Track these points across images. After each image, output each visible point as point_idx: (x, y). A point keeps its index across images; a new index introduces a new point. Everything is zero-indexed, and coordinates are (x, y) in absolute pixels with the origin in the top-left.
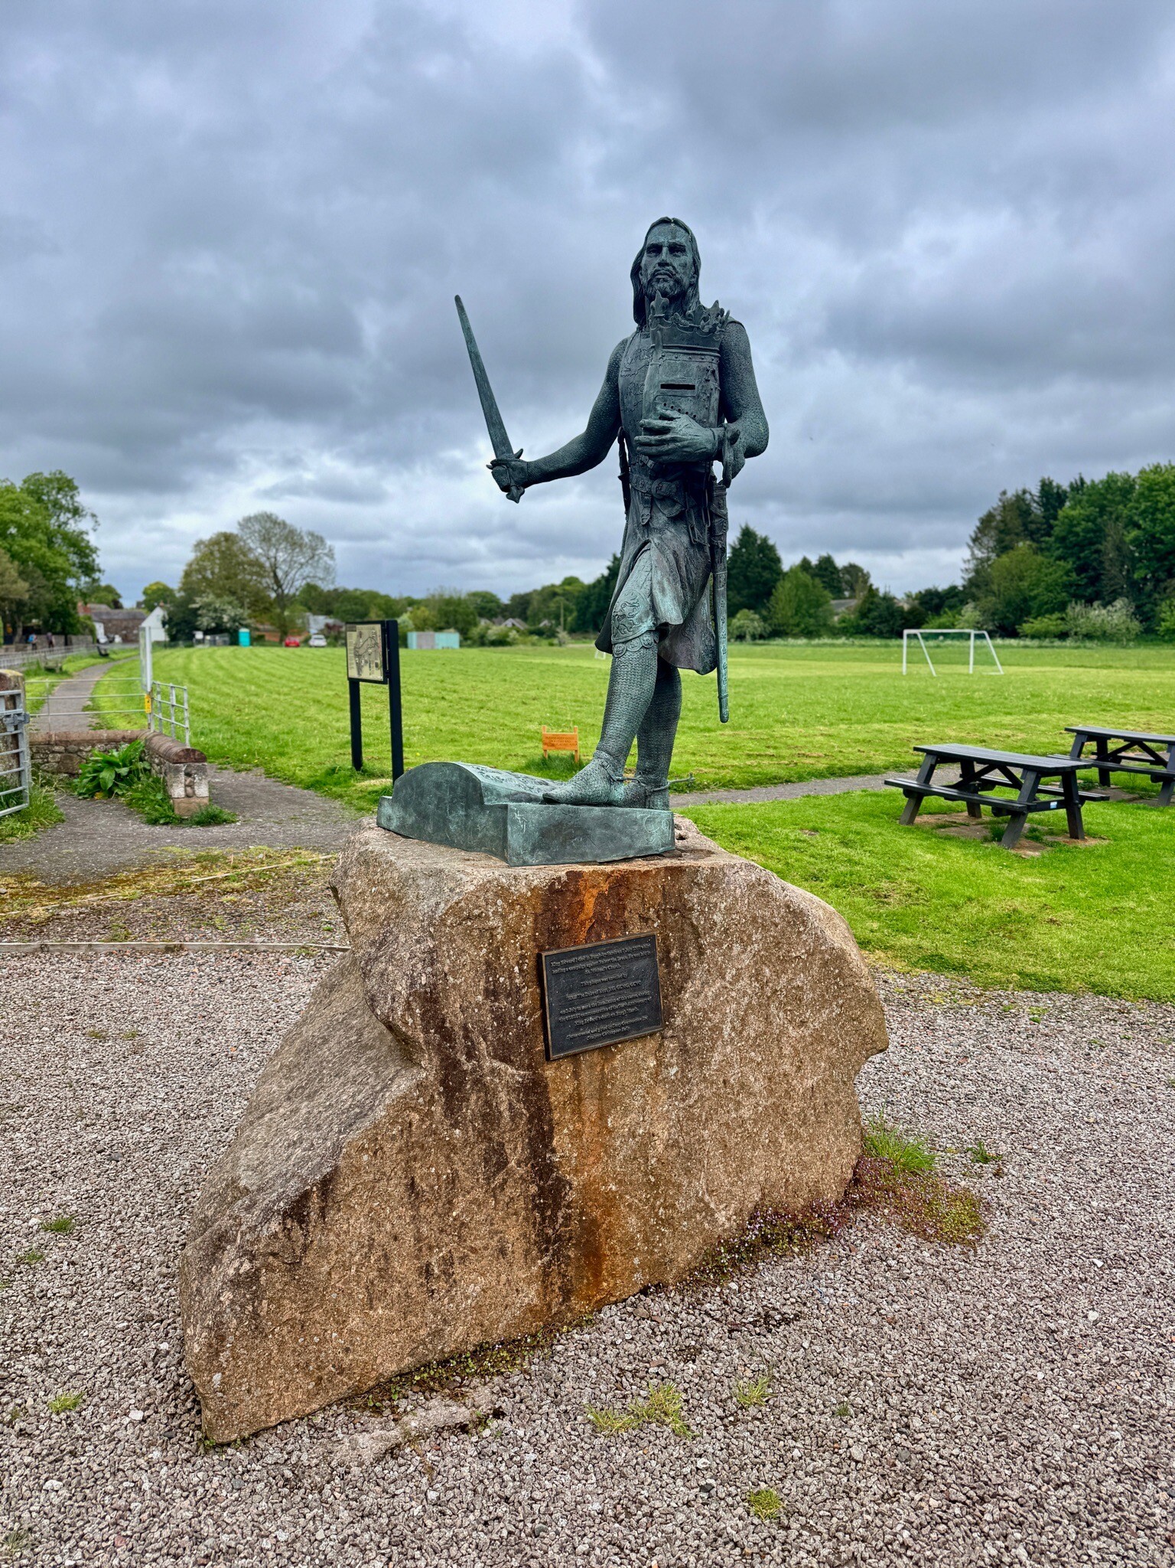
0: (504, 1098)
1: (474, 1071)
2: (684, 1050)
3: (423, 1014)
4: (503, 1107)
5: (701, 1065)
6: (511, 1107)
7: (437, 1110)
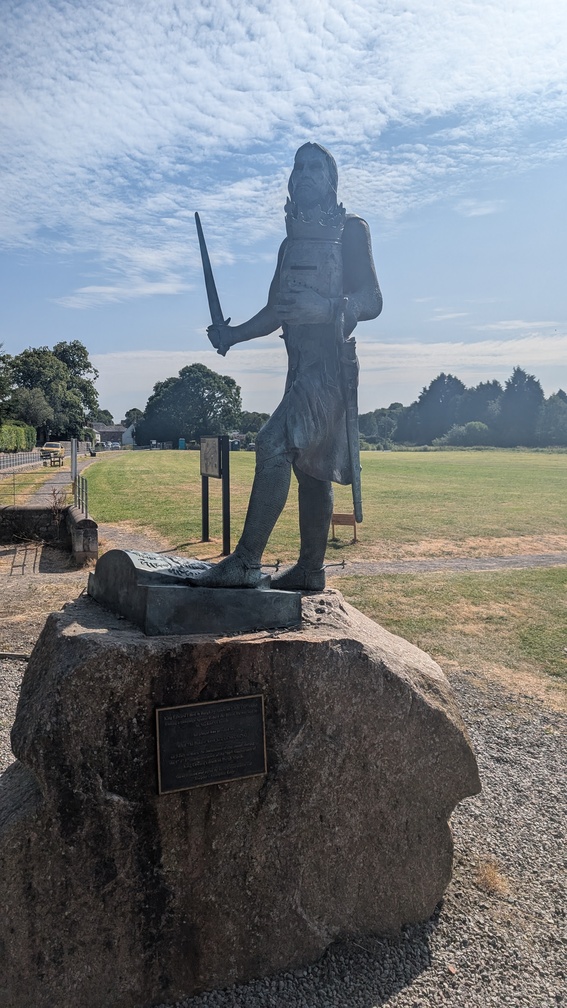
0: (116, 823)
1: (89, 800)
2: (285, 791)
3: (45, 755)
4: (115, 831)
5: (299, 803)
6: (122, 831)
7: (55, 830)
